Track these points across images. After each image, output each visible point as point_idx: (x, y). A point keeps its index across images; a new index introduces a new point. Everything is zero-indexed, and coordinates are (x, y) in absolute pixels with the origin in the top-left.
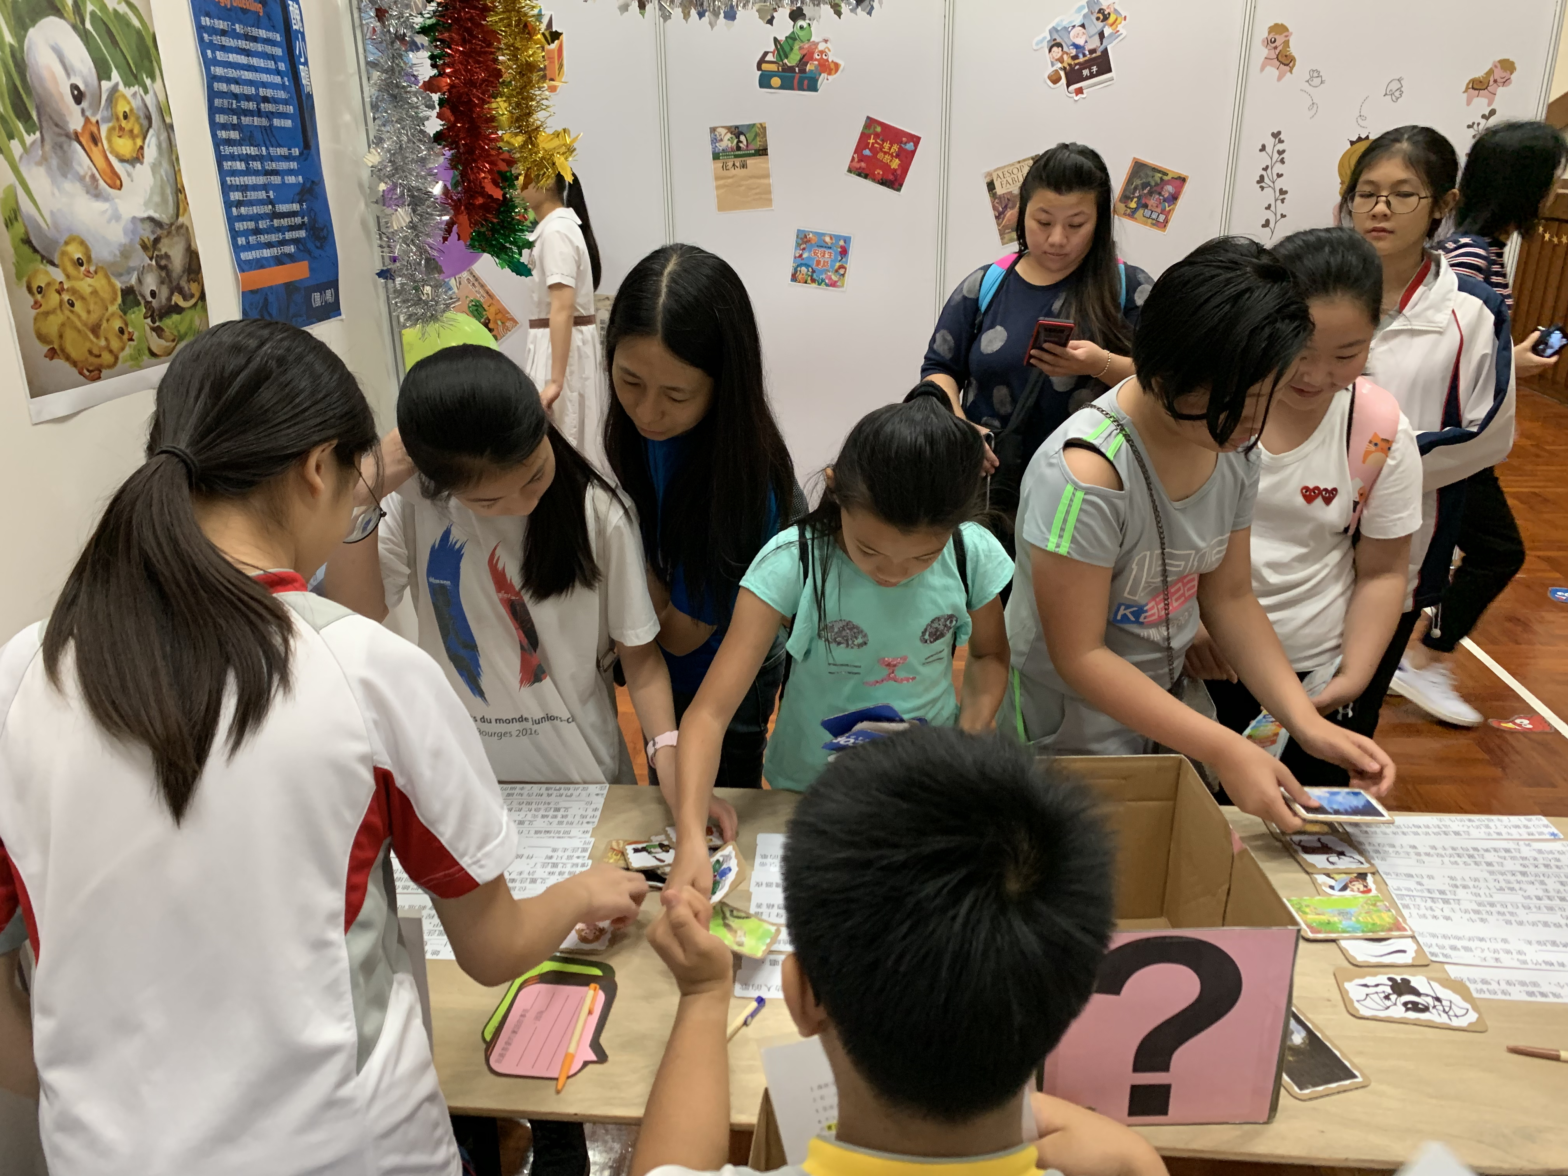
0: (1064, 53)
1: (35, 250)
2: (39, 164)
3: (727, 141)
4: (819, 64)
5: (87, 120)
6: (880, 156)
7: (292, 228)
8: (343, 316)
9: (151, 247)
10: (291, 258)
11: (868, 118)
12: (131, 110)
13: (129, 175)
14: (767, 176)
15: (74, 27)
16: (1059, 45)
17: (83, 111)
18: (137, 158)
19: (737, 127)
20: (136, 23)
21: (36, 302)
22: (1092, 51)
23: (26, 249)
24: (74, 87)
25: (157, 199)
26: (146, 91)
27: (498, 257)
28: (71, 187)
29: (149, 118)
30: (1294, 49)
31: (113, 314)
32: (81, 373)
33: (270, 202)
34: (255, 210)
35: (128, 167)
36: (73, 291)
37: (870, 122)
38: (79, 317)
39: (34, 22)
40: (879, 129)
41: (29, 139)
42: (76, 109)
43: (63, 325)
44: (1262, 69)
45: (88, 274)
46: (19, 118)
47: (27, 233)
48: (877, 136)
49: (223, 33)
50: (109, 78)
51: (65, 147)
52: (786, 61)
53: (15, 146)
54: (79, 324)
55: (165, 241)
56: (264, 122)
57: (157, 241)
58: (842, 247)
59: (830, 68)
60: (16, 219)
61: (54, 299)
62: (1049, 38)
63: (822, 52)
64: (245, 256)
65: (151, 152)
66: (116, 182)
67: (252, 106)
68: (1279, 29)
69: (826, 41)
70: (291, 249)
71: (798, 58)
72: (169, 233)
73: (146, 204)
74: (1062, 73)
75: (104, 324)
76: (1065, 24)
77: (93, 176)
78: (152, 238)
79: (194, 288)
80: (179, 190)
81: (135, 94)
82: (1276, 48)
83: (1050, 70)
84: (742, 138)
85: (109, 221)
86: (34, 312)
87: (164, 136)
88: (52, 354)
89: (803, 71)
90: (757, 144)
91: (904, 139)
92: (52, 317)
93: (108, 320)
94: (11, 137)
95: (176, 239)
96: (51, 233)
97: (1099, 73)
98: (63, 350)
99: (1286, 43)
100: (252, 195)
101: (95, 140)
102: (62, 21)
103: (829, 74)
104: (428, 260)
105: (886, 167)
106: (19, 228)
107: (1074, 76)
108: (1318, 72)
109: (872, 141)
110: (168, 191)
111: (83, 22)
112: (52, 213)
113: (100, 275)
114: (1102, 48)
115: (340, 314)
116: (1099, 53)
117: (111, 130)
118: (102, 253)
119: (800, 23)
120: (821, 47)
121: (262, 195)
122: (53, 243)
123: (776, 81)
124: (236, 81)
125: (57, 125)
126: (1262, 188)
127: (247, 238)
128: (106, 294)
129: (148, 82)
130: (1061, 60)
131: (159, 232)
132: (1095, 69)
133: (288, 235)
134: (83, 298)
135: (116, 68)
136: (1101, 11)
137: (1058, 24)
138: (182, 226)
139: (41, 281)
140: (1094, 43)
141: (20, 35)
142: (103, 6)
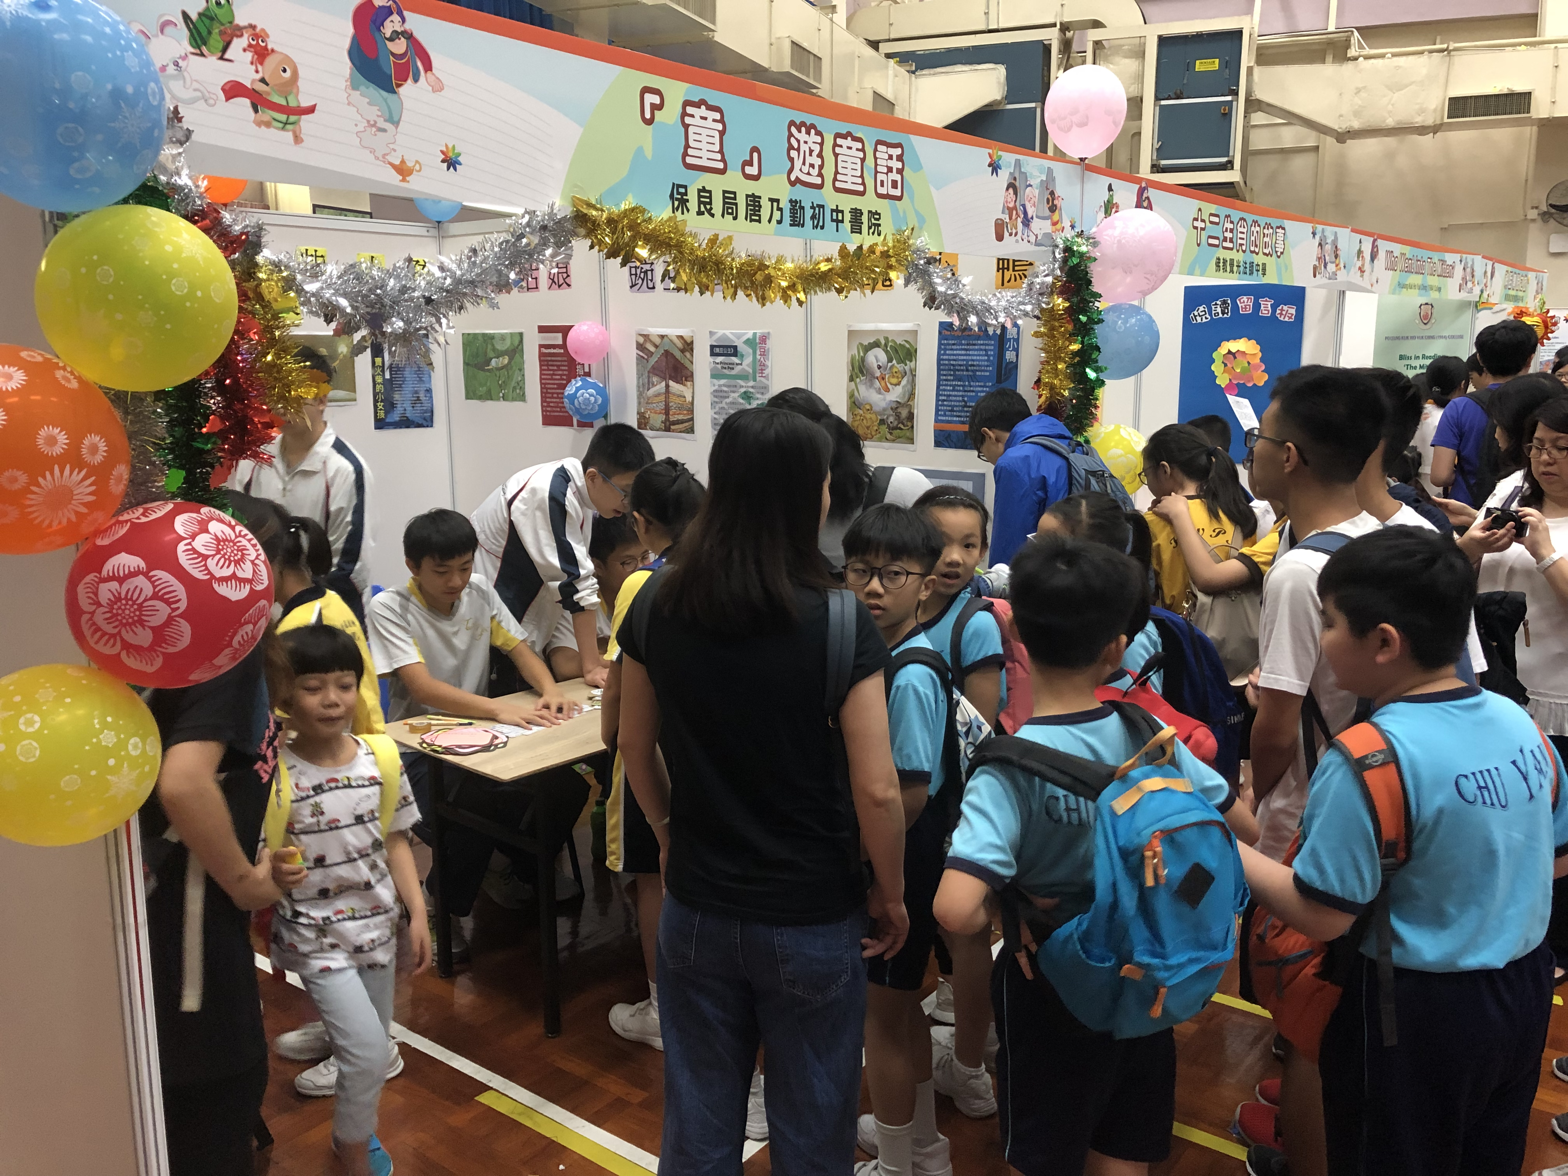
2: (864, 384)
5: (883, 373)
9: (895, 409)
12: (899, 371)
13: (893, 389)
15: (884, 350)
17: (881, 371)
20: (908, 346)
23: (853, 404)
24: (880, 365)
25: (902, 395)
26: (906, 365)
28: (873, 390)
29: (906, 373)
31: (875, 425)
33: (963, 401)
34: (953, 403)
35: (894, 386)
36: (864, 416)
39: (871, 350)
41: (862, 378)
42: (878, 371)
45: (870, 413)
46: (861, 373)
49: (954, 344)
50: (893, 362)
51: (873, 380)
53: (858, 380)
54: (863, 425)
55: (902, 408)
56: (970, 373)
57: (899, 407)
60: (854, 396)
61: (858, 418)
64: (942, 418)
65: (904, 383)
66: (886, 390)
67: (963, 368)
72: (903, 406)
73: (897, 397)
75: (871, 427)
77: (880, 388)
78: (896, 406)
79: (908, 423)
80: (912, 395)
81: (901, 366)
85: (881, 401)
87: (912, 378)
93: (873, 426)
94: (858, 377)
95: (905, 408)
96: (862, 401)
100: (953, 398)
101: (883, 379)
102: (881, 349)
106: (853, 399)
110: (906, 394)
111: (888, 348)
112: (864, 396)
113: (875, 413)
117: (891, 376)
118: (876, 408)
121: (961, 398)
122: (863, 403)
124: (955, 360)
125: (871, 375)
128: (875, 419)
129: (908, 363)
131: (899, 405)
134: (868, 418)
135: (896, 359)
138: (909, 404)
139: (856, 413)
141: (865, 353)
142: (895, 343)
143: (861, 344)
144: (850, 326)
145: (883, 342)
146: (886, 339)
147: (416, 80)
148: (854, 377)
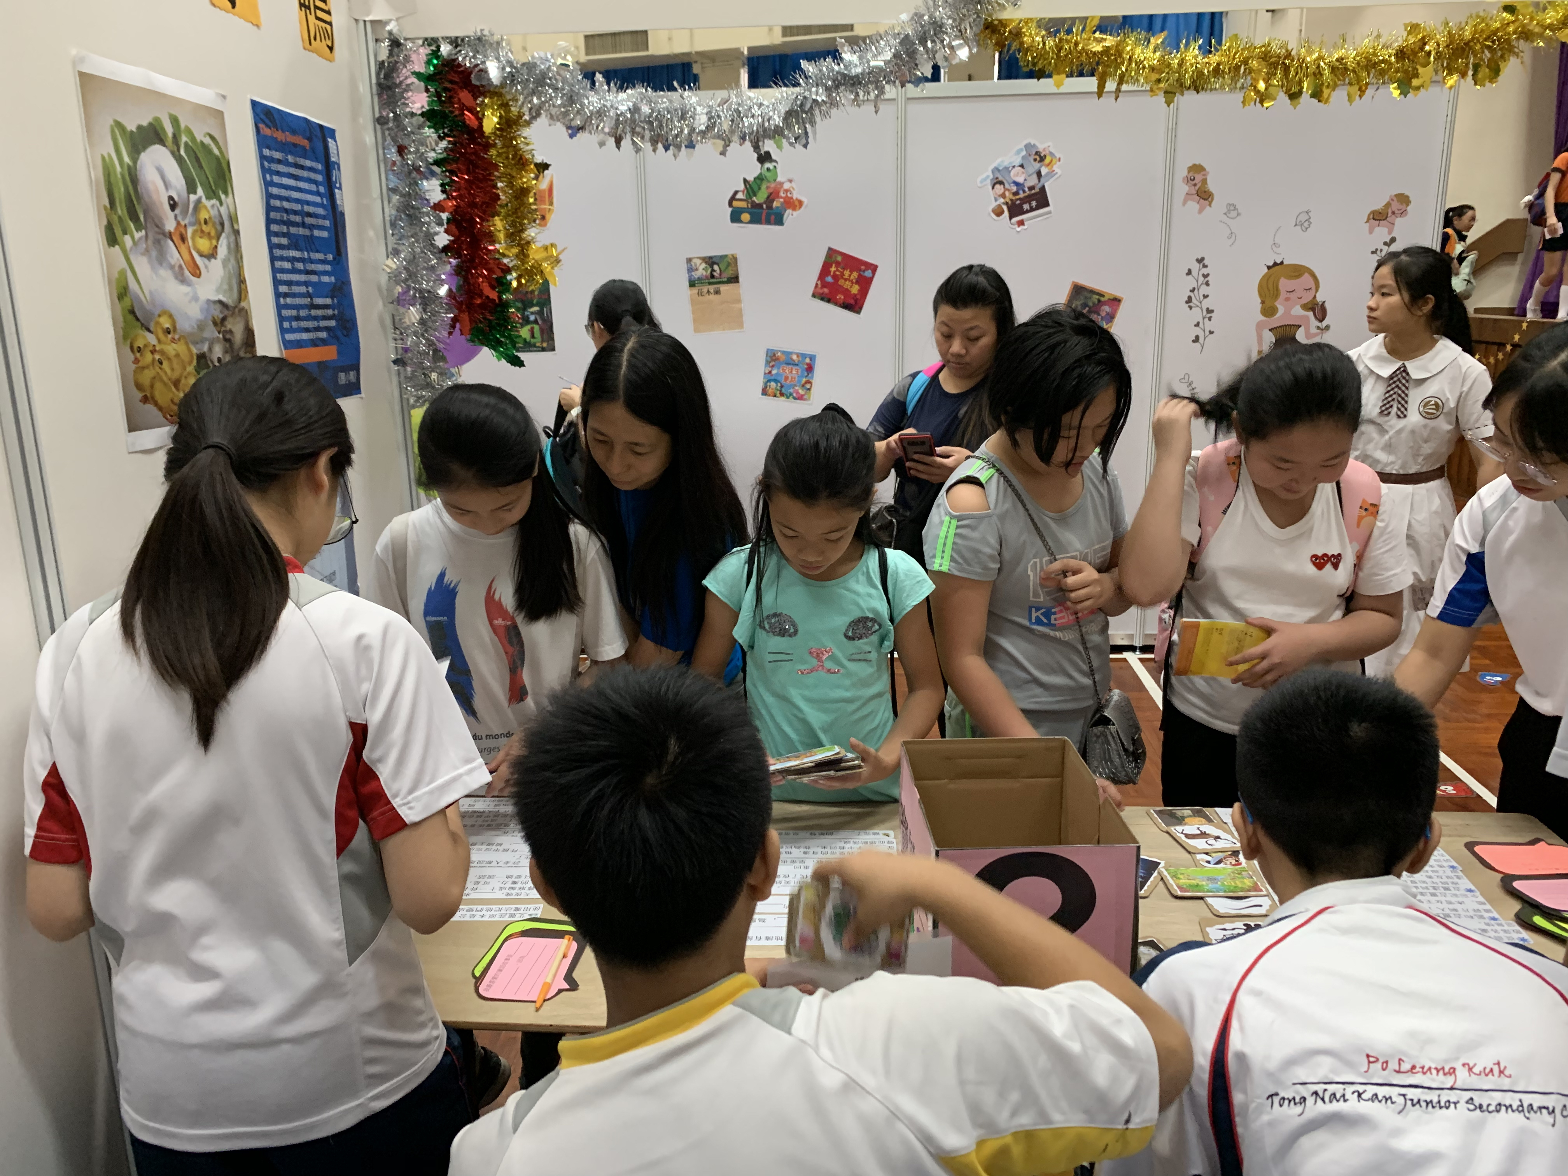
0: (1005, 189)
1: (138, 319)
2: (143, 254)
3: (702, 270)
4: (785, 201)
5: (178, 223)
6: (841, 282)
7: (325, 318)
8: (363, 395)
9: (219, 323)
10: (324, 342)
11: (830, 249)
12: (210, 218)
13: (206, 267)
14: (739, 301)
15: (173, 153)
16: (1001, 183)
17: (176, 217)
18: (212, 255)
19: (711, 258)
20: (216, 151)
21: (136, 359)
22: (1031, 188)
23: (130, 317)
24: (171, 198)
25: (225, 287)
26: (221, 204)
27: (495, 350)
28: (165, 273)
29: (222, 224)
30: (1211, 186)
31: (189, 374)
32: (165, 417)
33: (308, 295)
34: (298, 301)
35: (206, 261)
36: (162, 352)
37: (831, 252)
38: (166, 373)
39: (145, 148)
40: (839, 258)
41: (138, 235)
42: (170, 215)
43: (154, 378)
44: (1184, 203)
45: (173, 340)
46: (131, 220)
47: (132, 306)
48: (838, 264)
49: (279, 162)
50: (195, 193)
51: (162, 242)
52: (754, 199)
53: (127, 240)
54: (165, 378)
55: (230, 320)
56: (307, 232)
57: (224, 319)
58: (807, 364)
59: (794, 204)
60: (126, 295)
61: (148, 357)
62: (991, 177)
63: (786, 191)
64: (289, 337)
65: (222, 250)
66: (196, 272)
67: (298, 219)
68: (1197, 169)
69: (790, 181)
70: (323, 335)
71: (766, 196)
72: (233, 314)
73: (218, 290)
74: (1005, 208)
75: (183, 381)
76: (1006, 164)
77: (180, 266)
78: (221, 316)
80: (242, 281)
81: (213, 206)
82: (1195, 185)
83: (994, 204)
84: (716, 267)
85: (190, 302)
86: (134, 366)
87: (232, 238)
88: (145, 400)
89: (770, 207)
90: (729, 273)
91: (863, 267)
92: (146, 371)
93: (186, 378)
94: (125, 232)
95: (238, 319)
96: (148, 307)
97: (1038, 208)
98: (153, 398)
99: (1204, 181)
100: (296, 289)
101: (183, 239)
102: (164, 148)
103: (794, 209)
104: (436, 351)
105: (846, 292)
106: (127, 301)
107: (1015, 210)
108: (1234, 206)
109: (833, 269)
110: (234, 282)
111: (179, 150)
112: (151, 292)
113: (182, 341)
114: (1040, 185)
115: (360, 393)
116: (1037, 190)
117: (195, 232)
118: (185, 325)
119: (768, 165)
120: (787, 186)
121: (303, 289)
122: (150, 315)
123: (746, 217)
124: (288, 199)
125: (157, 226)
126: (1191, 308)
127: (290, 323)
128: (185, 356)
129: (223, 197)
130: (1003, 196)
131: (226, 312)
132: (1034, 204)
133: (323, 323)
134: (169, 359)
135: (201, 185)
136: (1037, 153)
137: (999, 165)
138: (243, 309)
139: (140, 343)
140: (1033, 181)
141: (135, 158)
142: (193, 139)
143: (118, 124)
144: (82, 60)
145: (169, 130)
146: (175, 121)
148: (118, 231)
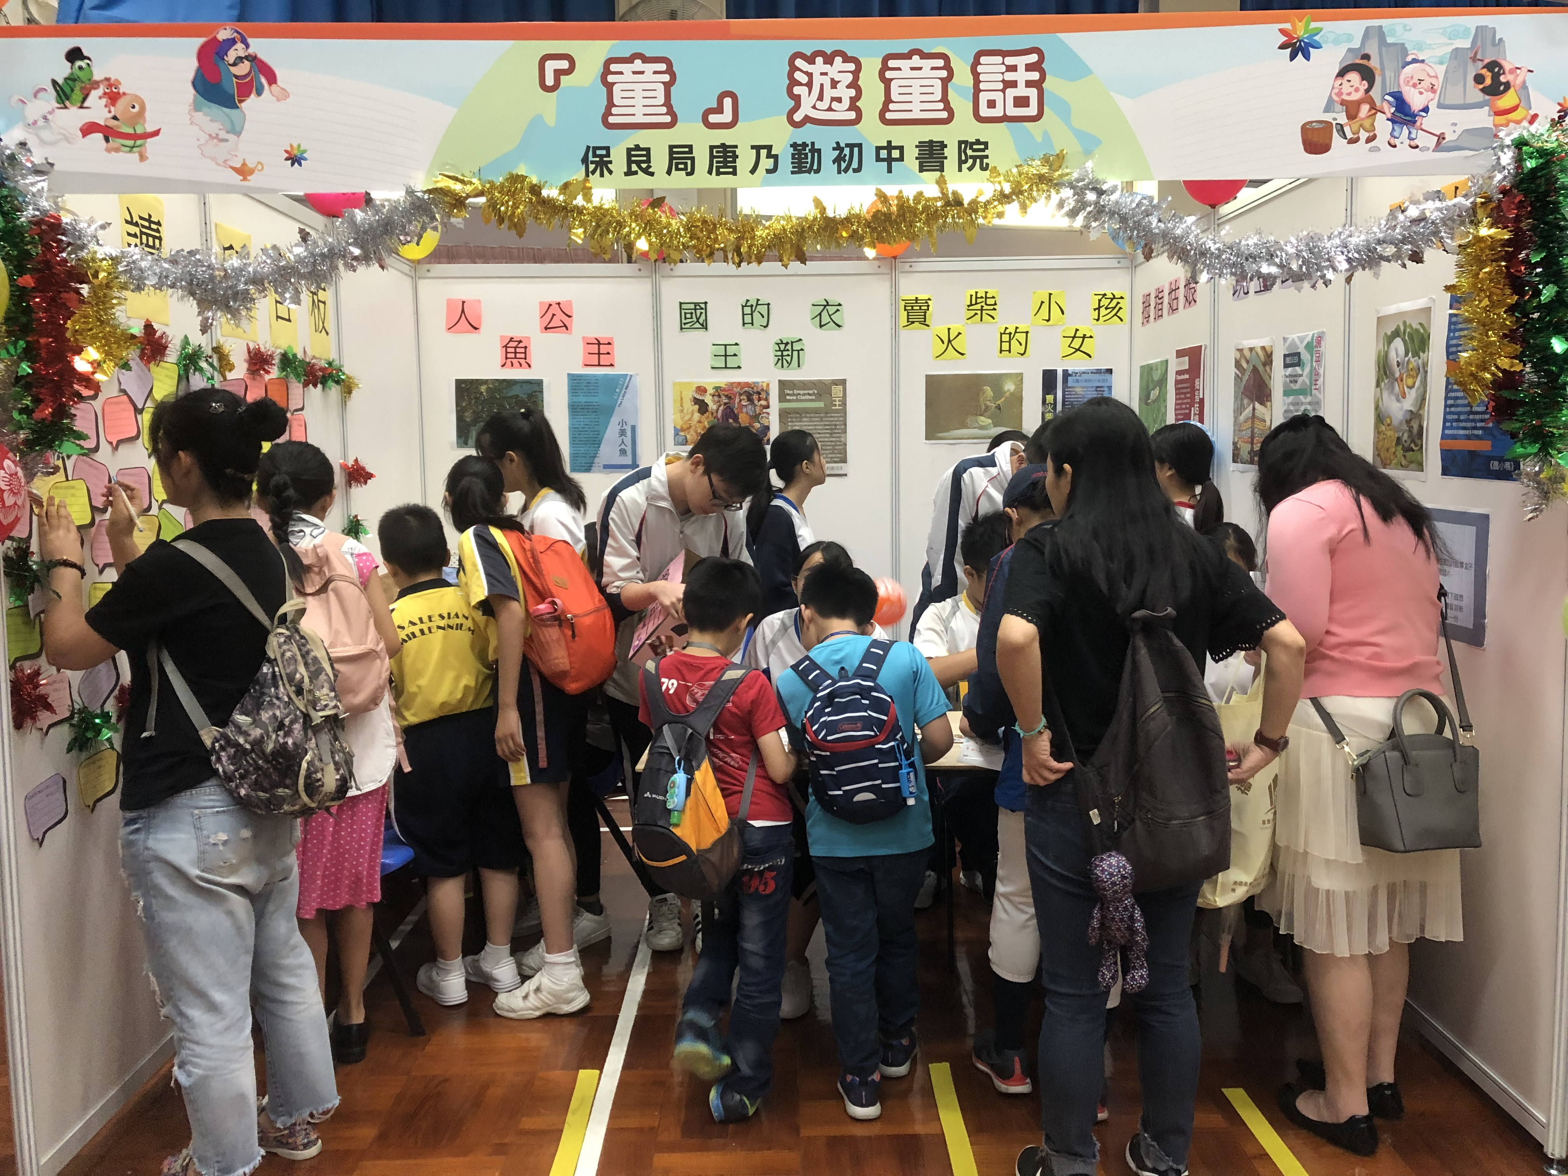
2: (1387, 390)
5: (1400, 373)
7: (1482, 421)
10: (1479, 437)
12: (1414, 368)
13: (1409, 393)
15: (1403, 340)
17: (1399, 370)
18: (1413, 386)
20: (1422, 331)
21: (1378, 436)
24: (1398, 362)
25: (1414, 403)
29: (1419, 370)
31: (1393, 446)
33: (1469, 405)
34: (1459, 409)
36: (1386, 435)
38: (1385, 444)
42: (1397, 369)
43: (1382, 446)
45: (1390, 430)
51: (1393, 384)
61: (1382, 436)
64: (1448, 432)
65: (1417, 384)
66: (1404, 396)
70: (1480, 432)
73: (1411, 405)
75: (1390, 449)
77: (1398, 394)
79: (1419, 442)
80: (1424, 399)
81: (1415, 361)
85: (1400, 411)
86: (1377, 440)
87: (1424, 376)
92: (1380, 443)
96: (1384, 414)
98: (1380, 455)
100: (1459, 402)
101: (1401, 380)
102: (1400, 339)
110: (1420, 400)
112: (1386, 407)
113: (1393, 430)
117: (1407, 376)
118: (1395, 422)
121: (1465, 402)
122: (1384, 418)
125: (1392, 376)
127: (1451, 424)
128: (1393, 437)
139: (1380, 430)
142: (1412, 327)
144: (1379, 312)
146: (1405, 323)
147: (259, 93)
